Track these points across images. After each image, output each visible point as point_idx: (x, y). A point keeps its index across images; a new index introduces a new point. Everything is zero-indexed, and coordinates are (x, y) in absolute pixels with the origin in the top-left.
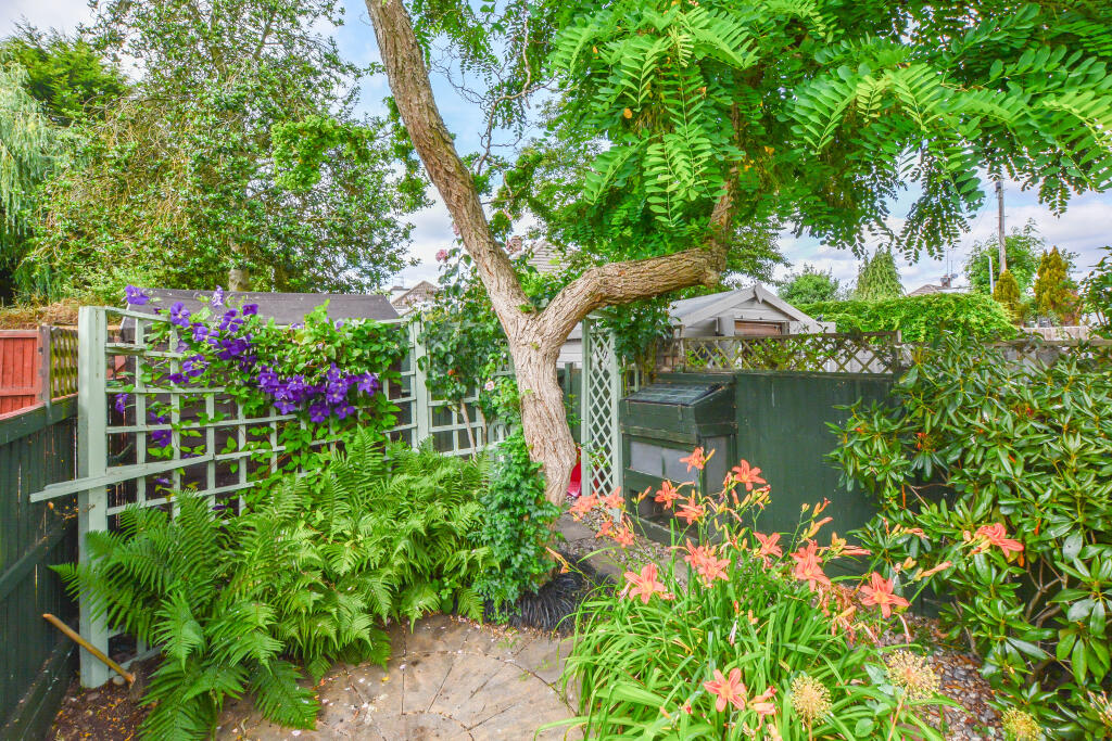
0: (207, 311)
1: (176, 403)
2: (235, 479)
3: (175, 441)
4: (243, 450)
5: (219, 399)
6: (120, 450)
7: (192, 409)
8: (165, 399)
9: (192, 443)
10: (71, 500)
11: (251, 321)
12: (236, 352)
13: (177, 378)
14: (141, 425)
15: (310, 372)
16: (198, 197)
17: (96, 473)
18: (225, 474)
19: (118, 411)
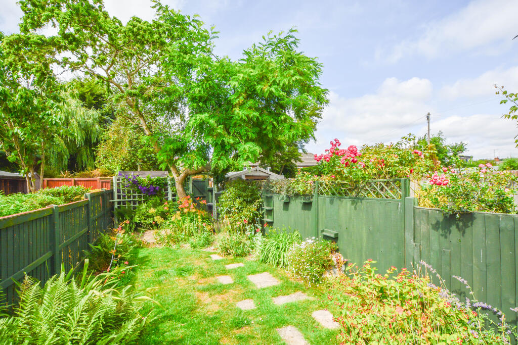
0: (131, 175)
1: (126, 191)
2: (136, 204)
3: (126, 197)
4: (137, 199)
5: (133, 190)
6: (119, 197)
7: (129, 192)
8: (125, 190)
9: (129, 197)
10: (113, 202)
11: (138, 178)
12: (135, 183)
13: (127, 187)
14: (121, 194)
15: (147, 186)
16: (130, 149)
17: (116, 199)
18: (135, 203)
19: (119, 191)
